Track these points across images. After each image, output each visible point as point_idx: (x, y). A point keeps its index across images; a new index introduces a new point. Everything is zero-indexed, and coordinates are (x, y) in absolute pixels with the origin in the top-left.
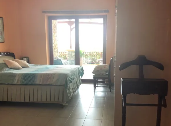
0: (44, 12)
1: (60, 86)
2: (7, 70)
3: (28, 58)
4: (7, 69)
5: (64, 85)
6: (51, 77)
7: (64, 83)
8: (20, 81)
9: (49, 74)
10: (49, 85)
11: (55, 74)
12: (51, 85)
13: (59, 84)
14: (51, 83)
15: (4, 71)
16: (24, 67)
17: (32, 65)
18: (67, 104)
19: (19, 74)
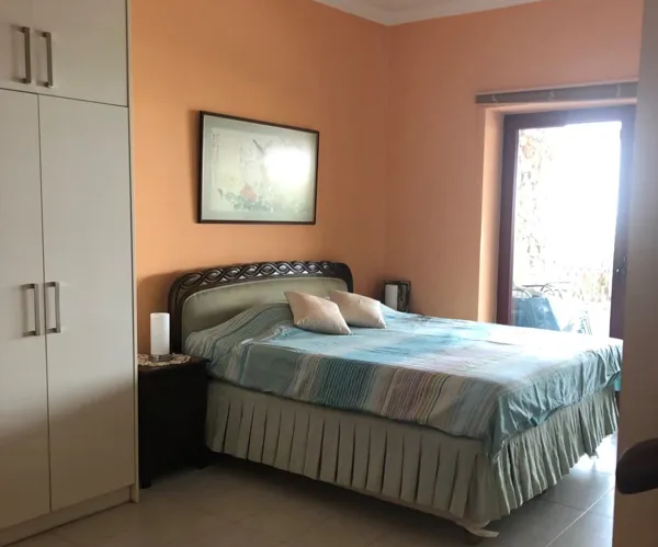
0: (484, 99)
1: (464, 437)
2: (283, 334)
3: (408, 285)
4: (286, 330)
5: (482, 439)
6: (428, 391)
7: (482, 428)
8: (309, 388)
9: (421, 376)
10: (414, 424)
11: (449, 376)
12: (427, 427)
13: (457, 428)
14: (423, 419)
15: (274, 339)
16: (362, 323)
17: (409, 316)
18: (493, 534)
19: (313, 358)
